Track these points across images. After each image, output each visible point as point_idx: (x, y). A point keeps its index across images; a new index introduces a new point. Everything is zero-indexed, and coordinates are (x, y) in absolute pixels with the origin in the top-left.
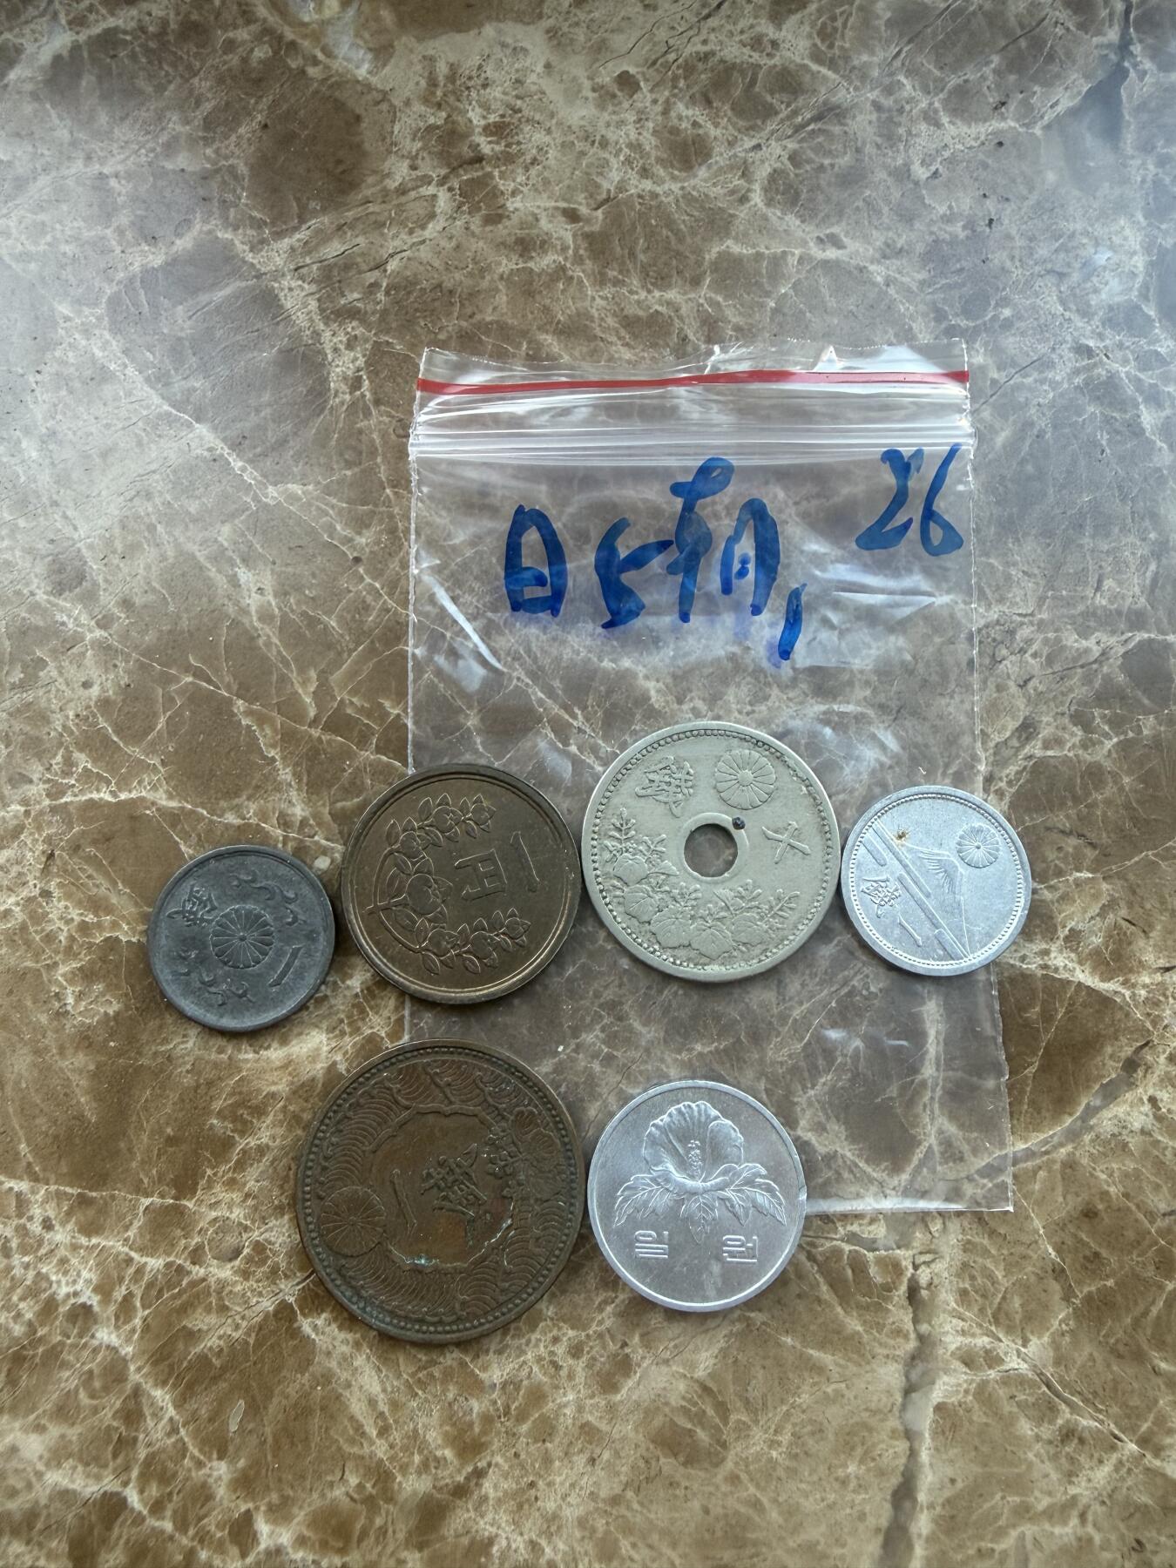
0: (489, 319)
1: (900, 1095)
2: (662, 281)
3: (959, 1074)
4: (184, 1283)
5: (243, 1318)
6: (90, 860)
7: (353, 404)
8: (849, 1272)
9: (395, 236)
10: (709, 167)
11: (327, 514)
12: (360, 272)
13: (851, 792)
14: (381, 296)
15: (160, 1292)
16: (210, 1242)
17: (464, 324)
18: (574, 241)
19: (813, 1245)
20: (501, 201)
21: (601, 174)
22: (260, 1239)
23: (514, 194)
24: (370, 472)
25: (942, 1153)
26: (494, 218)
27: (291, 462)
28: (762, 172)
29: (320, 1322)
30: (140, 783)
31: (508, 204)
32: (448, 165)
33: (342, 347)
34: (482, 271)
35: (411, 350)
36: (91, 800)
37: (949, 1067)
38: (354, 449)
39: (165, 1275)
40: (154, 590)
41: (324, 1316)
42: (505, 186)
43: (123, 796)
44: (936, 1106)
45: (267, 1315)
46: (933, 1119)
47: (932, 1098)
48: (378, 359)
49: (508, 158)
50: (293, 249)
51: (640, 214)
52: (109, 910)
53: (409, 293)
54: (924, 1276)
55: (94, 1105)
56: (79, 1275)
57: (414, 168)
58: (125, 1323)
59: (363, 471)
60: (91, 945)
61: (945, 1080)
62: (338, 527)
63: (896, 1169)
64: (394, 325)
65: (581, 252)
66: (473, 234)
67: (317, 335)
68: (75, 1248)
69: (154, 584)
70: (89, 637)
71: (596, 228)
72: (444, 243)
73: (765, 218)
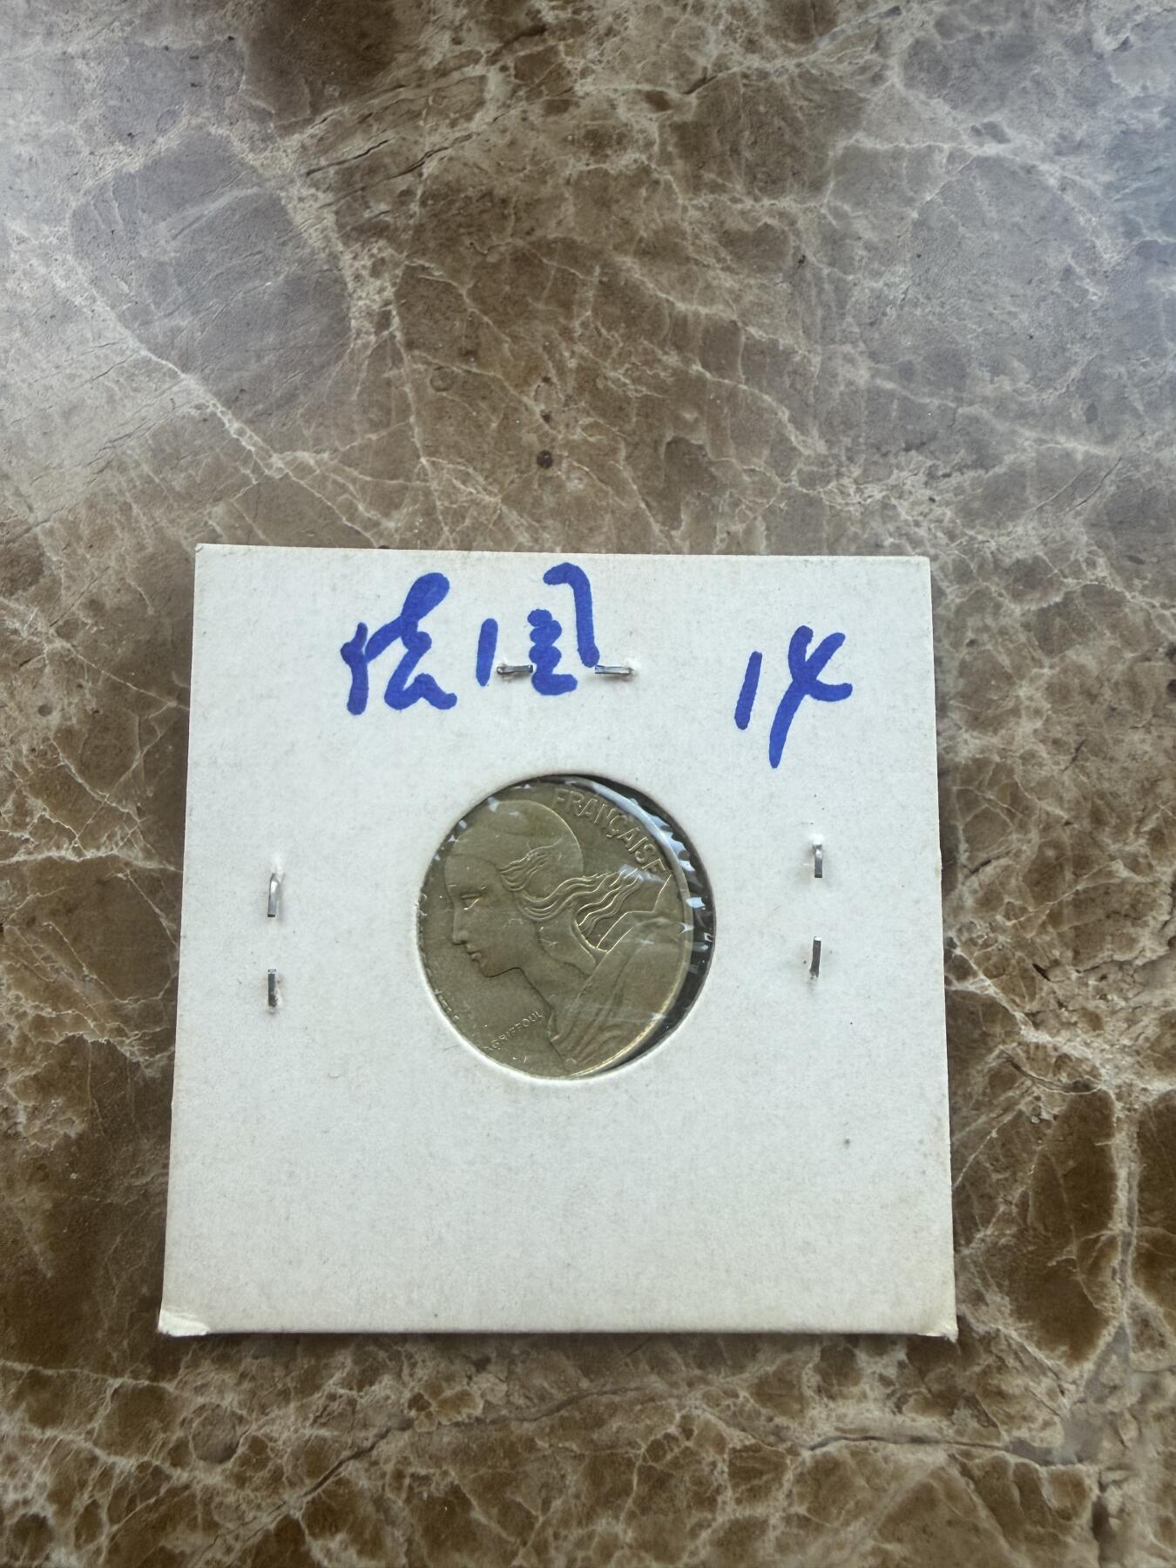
0: (551, 237)
1: (1082, 1258)
2: (773, 184)
3: (1159, 1230)
4: (163, 1491)
5: (237, 1538)
6: (48, 936)
7: (381, 347)
8: (1016, 1493)
9: (434, 130)
10: (834, 37)
11: (343, 488)
12: (389, 177)
13: (1018, 854)
14: (414, 207)
15: (132, 1502)
16: (194, 1438)
17: (520, 243)
18: (661, 135)
19: (967, 1455)
20: (568, 82)
21: (694, 47)
22: (259, 1434)
23: (584, 73)
24: (401, 436)
25: (1137, 1337)
26: (559, 105)
27: (300, 422)
28: (901, 44)
29: (336, 1542)
30: (110, 838)
31: (577, 87)
32: (501, 37)
33: (365, 273)
34: (544, 174)
35: (452, 277)
36: (49, 859)
37: (1145, 1222)
38: (381, 407)
39: (138, 1480)
40: (129, 588)
41: (340, 1537)
42: (573, 63)
43: (90, 854)
44: (1130, 1272)
45: (267, 1536)
46: (1124, 1289)
47: (1123, 1262)
48: (411, 286)
49: (576, 28)
50: (304, 147)
51: (747, 100)
52: (71, 1001)
53: (451, 203)
54: (1113, 1499)
55: (50, 1255)
56: (30, 1477)
57: (457, 41)
58: (87, 1541)
59: (391, 435)
60: (48, 1047)
61: (1141, 1237)
62: (361, 507)
63: (1077, 1353)
64: (432, 244)
65: (670, 148)
66: (533, 128)
67: (334, 258)
68: (25, 1441)
69: (129, 581)
70: (47, 648)
71: (689, 117)
72: (495, 139)
73: (905, 103)
